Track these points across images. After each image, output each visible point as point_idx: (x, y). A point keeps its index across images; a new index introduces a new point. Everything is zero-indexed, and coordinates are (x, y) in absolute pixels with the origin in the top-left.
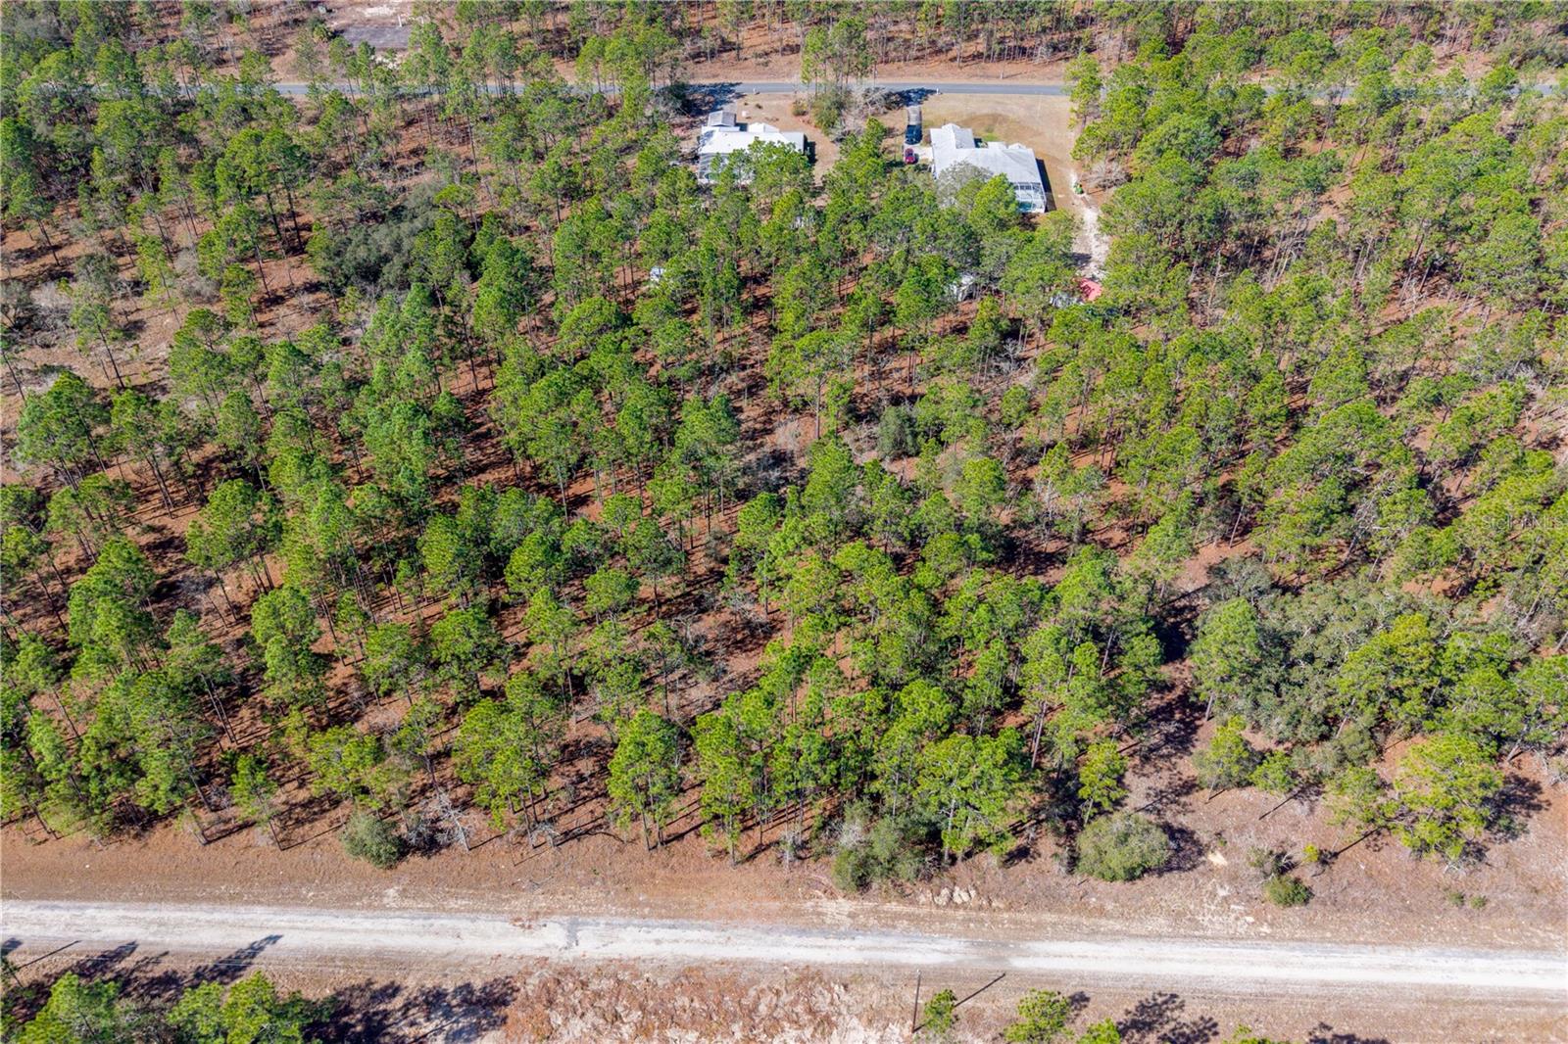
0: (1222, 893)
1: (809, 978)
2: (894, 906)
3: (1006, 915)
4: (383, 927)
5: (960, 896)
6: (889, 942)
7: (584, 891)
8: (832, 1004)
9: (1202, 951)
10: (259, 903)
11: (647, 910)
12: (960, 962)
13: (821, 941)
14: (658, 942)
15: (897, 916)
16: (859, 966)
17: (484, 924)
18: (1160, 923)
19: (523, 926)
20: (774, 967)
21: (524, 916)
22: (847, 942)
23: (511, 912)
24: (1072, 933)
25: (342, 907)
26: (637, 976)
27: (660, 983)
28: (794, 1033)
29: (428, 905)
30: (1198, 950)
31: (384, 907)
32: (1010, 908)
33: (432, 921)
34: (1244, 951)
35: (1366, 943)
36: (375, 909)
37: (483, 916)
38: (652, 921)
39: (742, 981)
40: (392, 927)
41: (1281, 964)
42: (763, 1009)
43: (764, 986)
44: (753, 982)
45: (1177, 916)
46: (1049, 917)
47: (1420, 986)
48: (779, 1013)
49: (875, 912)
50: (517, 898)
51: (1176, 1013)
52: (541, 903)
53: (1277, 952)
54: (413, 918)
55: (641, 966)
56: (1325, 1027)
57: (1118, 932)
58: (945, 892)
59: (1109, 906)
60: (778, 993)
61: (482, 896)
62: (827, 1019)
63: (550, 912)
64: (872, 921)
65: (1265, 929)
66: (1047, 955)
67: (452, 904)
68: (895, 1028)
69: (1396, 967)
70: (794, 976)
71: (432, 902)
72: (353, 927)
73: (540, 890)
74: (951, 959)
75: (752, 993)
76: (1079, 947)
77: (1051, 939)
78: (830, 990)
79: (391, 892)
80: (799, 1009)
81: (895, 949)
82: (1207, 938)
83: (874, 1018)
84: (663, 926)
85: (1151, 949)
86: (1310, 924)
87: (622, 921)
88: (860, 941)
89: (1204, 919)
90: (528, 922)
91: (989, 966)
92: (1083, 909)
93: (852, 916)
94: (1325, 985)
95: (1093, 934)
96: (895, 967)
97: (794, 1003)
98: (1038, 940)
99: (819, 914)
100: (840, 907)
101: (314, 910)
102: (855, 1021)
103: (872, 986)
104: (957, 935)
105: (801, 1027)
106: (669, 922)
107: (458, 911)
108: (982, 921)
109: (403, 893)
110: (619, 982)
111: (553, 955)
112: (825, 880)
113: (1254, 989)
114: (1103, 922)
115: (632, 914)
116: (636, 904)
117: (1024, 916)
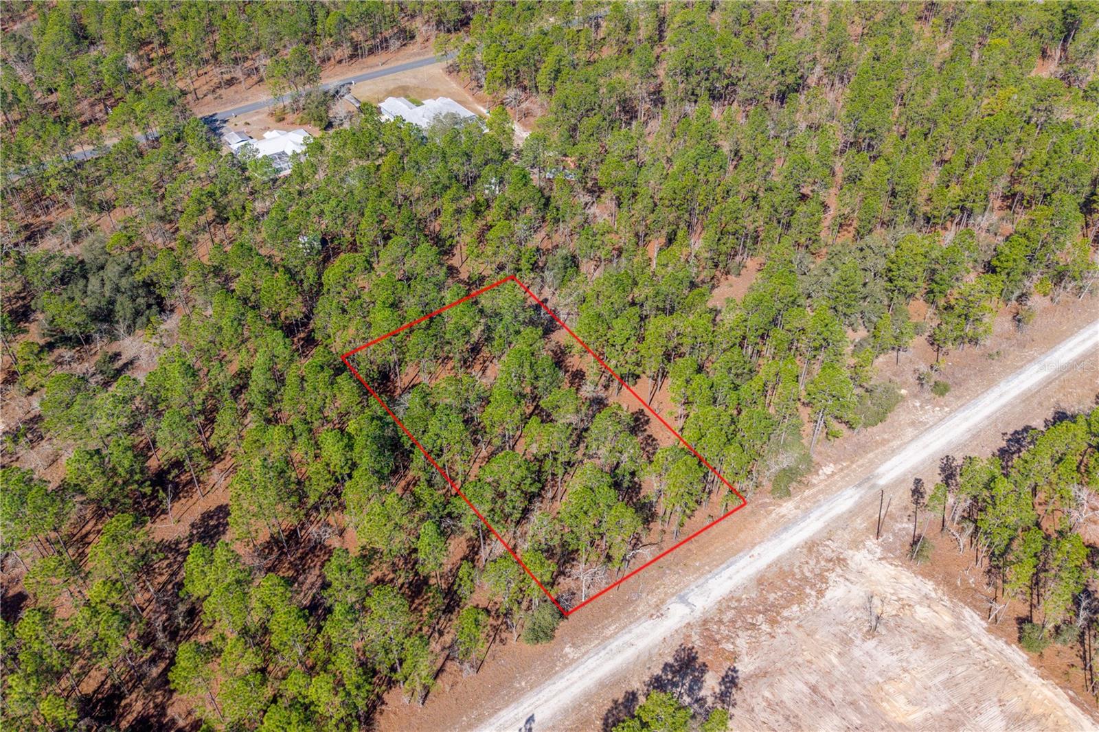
0: (918, 404)
1: (811, 546)
2: (807, 493)
3: (854, 466)
4: (586, 670)
5: (828, 469)
6: (825, 508)
7: (667, 581)
8: (833, 551)
9: (937, 431)
10: (499, 710)
11: (707, 568)
12: (861, 497)
13: (798, 528)
14: (730, 578)
15: (815, 495)
16: (825, 527)
17: (637, 629)
18: (910, 432)
19: (658, 617)
20: (792, 552)
21: (653, 612)
22: (808, 521)
23: (644, 615)
24: (886, 457)
25: (550, 677)
26: (739, 600)
27: (753, 596)
28: (834, 575)
29: (596, 642)
30: (936, 432)
31: (573, 660)
32: (852, 462)
33: (609, 648)
34: (951, 422)
35: (983, 393)
36: (571, 664)
37: (632, 626)
38: (716, 571)
39: (786, 569)
40: (591, 667)
41: (966, 419)
42: (808, 574)
43: (797, 564)
44: (792, 565)
45: (913, 424)
46: (871, 455)
47: (1015, 398)
48: (817, 571)
49: (804, 499)
50: (638, 606)
51: (955, 463)
52: (653, 600)
53: (960, 416)
54: (597, 654)
55: (737, 595)
56: (1004, 434)
57: (901, 445)
58: (820, 472)
59: (886, 436)
60: (807, 563)
61: (620, 618)
62: (839, 559)
63: (663, 602)
64: (808, 505)
65: (947, 409)
66: (888, 471)
67: (608, 632)
68: (868, 543)
69: (1001, 396)
70: (805, 551)
71: (597, 639)
72: (570, 682)
73: (644, 595)
74: (856, 498)
75: (796, 571)
76: (895, 460)
77: (882, 464)
78: (827, 546)
79: (567, 650)
80: (823, 563)
81: (830, 510)
82: (931, 426)
83: (856, 544)
84: (724, 569)
85: (919, 444)
86: (958, 398)
87: (701, 581)
88: (813, 516)
89: (923, 419)
90: (658, 612)
91: (873, 491)
92: (878, 444)
93: (797, 508)
94: (988, 417)
95: (894, 452)
96: (839, 517)
97: (818, 562)
98: (877, 468)
99: (783, 516)
100: (788, 507)
101: (537, 690)
102: (851, 552)
103: (839, 532)
104: (846, 487)
105: (833, 570)
106: (724, 566)
107: (616, 633)
108: (848, 475)
109: (574, 645)
110: (734, 608)
111: (690, 619)
112: (768, 501)
113: (968, 436)
114: (891, 444)
115: (702, 574)
116: (698, 569)
117: (860, 462)
